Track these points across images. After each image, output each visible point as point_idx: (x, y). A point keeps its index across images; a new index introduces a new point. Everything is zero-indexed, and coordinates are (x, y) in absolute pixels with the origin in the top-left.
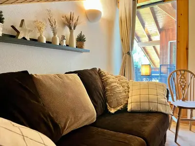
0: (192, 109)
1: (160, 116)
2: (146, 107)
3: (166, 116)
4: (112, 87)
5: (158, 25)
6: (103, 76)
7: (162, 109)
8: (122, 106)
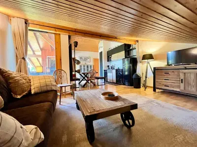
0: (65, 87)
1: (54, 92)
2: (45, 89)
3: (56, 91)
4: (16, 80)
5: (40, 46)
6: (4, 73)
7: (54, 88)
8: (26, 92)
